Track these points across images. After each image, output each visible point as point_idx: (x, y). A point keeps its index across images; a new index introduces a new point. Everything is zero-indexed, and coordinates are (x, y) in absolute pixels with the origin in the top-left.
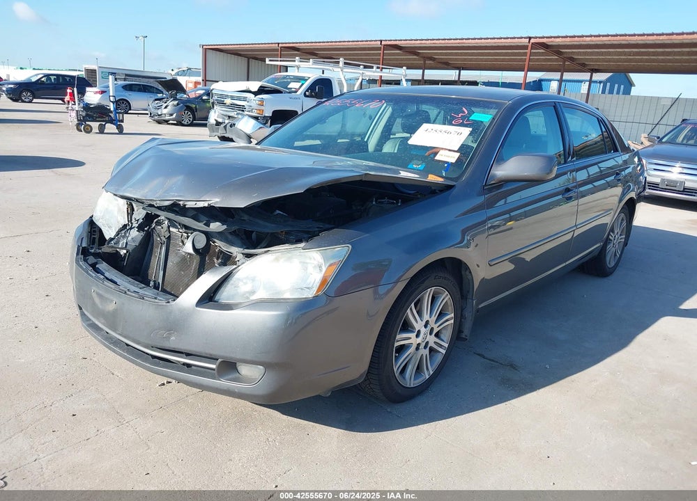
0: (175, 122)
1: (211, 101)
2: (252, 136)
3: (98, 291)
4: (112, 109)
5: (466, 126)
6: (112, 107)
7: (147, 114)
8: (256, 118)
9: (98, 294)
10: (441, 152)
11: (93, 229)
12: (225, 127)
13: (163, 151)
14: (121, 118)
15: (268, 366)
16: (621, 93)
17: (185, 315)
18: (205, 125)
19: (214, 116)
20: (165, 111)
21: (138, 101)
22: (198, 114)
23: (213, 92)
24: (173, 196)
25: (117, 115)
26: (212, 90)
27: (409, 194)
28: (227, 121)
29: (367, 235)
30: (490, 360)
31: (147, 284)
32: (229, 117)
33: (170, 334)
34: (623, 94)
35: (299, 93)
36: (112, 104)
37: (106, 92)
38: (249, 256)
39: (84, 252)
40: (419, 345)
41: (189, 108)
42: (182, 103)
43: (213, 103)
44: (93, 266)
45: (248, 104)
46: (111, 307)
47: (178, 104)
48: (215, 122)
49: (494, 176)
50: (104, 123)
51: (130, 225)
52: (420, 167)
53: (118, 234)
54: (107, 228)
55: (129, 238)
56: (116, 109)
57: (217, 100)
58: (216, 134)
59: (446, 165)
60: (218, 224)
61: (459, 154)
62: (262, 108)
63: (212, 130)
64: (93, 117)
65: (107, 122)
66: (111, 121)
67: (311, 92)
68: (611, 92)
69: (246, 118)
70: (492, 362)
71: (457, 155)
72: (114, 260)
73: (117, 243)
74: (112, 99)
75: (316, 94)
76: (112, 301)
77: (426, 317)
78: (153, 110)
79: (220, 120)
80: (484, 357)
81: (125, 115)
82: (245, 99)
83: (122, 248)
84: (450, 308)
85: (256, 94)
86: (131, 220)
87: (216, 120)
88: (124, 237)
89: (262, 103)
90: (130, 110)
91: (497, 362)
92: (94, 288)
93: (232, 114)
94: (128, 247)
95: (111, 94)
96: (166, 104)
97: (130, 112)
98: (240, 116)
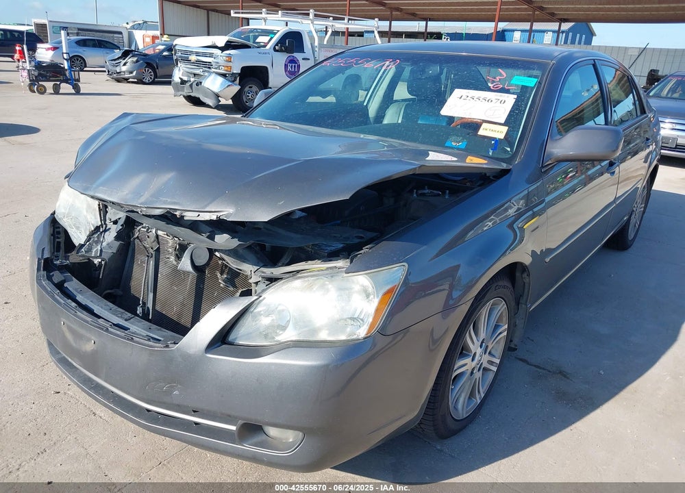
0: (136, 80)
1: (175, 57)
2: (220, 95)
3: (69, 323)
4: (66, 67)
5: (507, 91)
6: (66, 65)
7: (105, 71)
8: (224, 75)
9: (70, 329)
10: (484, 125)
11: (56, 232)
12: (191, 86)
13: (141, 133)
14: (77, 77)
15: (306, 431)
16: (582, 43)
17: (192, 364)
18: (169, 83)
19: (178, 74)
20: (124, 68)
21: (93, 57)
22: (160, 72)
23: (177, 48)
24: (165, 203)
25: (73, 73)
26: (174, 46)
27: (455, 181)
28: (192, 80)
29: (425, 247)
30: (535, 366)
31: (135, 313)
32: (195, 75)
33: (172, 387)
34: (585, 44)
35: (268, 47)
36: (65, 62)
37: (58, 48)
38: (272, 280)
39: (47, 266)
40: (473, 369)
41: (149, 65)
42: (143, 59)
43: (177, 60)
44: (60, 286)
45: (215, 60)
46: (89, 347)
47: (137, 61)
48: (180, 80)
49: (550, 155)
50: (58, 83)
51: (104, 226)
52: (462, 145)
53: (89, 238)
54: (74, 229)
55: (104, 244)
56: (71, 67)
57: (180, 57)
58: (180, 93)
59: (493, 142)
60: (226, 236)
61: (507, 128)
62: (230, 64)
63: (177, 89)
64: (46, 76)
65: (62, 81)
66: (66, 81)
67: (281, 47)
68: (573, 42)
69: (213, 75)
70: (538, 369)
71: (505, 129)
72: (87, 273)
73: (89, 250)
74: (65, 56)
75: (286, 48)
76: (91, 340)
77: (482, 335)
78: (110, 68)
79: (185, 78)
80: (528, 363)
81: (81, 73)
82: (211, 55)
83: (97, 257)
84: (504, 319)
85: (223, 49)
86: (105, 220)
87: (180, 78)
88: (97, 242)
89: (229, 58)
90: (86, 67)
91: (544, 369)
92: (64, 320)
93: (197, 72)
94: (104, 256)
95: (64, 51)
96: (125, 61)
97: (85, 69)
98: (206, 74)
